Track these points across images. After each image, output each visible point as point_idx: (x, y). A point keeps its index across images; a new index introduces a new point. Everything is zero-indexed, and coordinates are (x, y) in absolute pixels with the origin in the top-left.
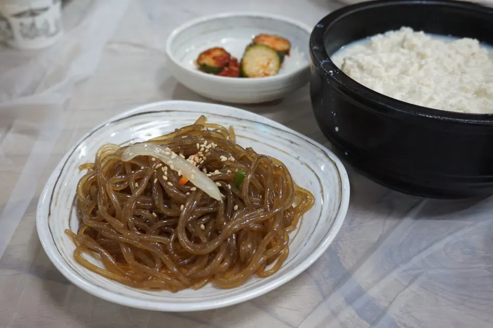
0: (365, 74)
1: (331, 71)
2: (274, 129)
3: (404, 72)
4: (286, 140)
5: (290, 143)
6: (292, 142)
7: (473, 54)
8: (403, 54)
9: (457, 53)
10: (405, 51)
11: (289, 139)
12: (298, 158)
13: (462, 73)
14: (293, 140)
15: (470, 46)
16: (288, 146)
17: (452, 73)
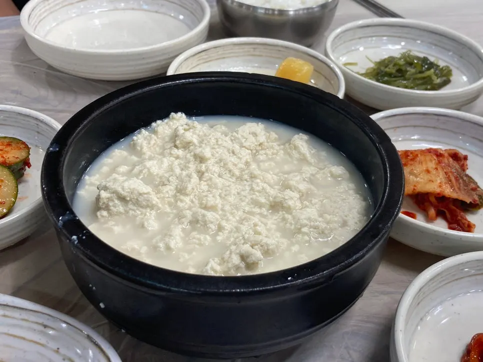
0: (131, 206)
1: (75, 237)
2: (16, 309)
3: (181, 191)
4: (37, 323)
5: (42, 328)
6: (45, 326)
7: (261, 144)
8: (177, 158)
9: (242, 146)
10: (180, 152)
11: (40, 321)
12: (57, 351)
13: (251, 177)
14: (46, 323)
15: (255, 134)
16: (41, 332)
17: (240, 179)
